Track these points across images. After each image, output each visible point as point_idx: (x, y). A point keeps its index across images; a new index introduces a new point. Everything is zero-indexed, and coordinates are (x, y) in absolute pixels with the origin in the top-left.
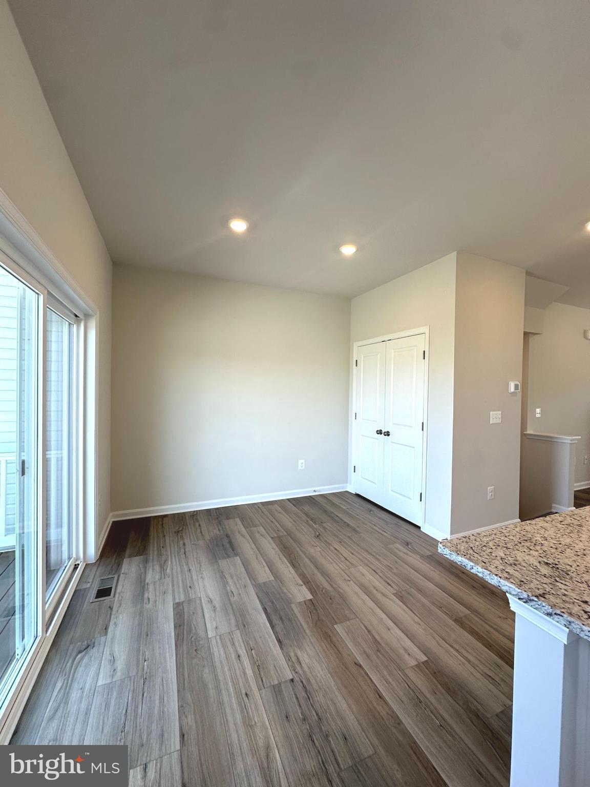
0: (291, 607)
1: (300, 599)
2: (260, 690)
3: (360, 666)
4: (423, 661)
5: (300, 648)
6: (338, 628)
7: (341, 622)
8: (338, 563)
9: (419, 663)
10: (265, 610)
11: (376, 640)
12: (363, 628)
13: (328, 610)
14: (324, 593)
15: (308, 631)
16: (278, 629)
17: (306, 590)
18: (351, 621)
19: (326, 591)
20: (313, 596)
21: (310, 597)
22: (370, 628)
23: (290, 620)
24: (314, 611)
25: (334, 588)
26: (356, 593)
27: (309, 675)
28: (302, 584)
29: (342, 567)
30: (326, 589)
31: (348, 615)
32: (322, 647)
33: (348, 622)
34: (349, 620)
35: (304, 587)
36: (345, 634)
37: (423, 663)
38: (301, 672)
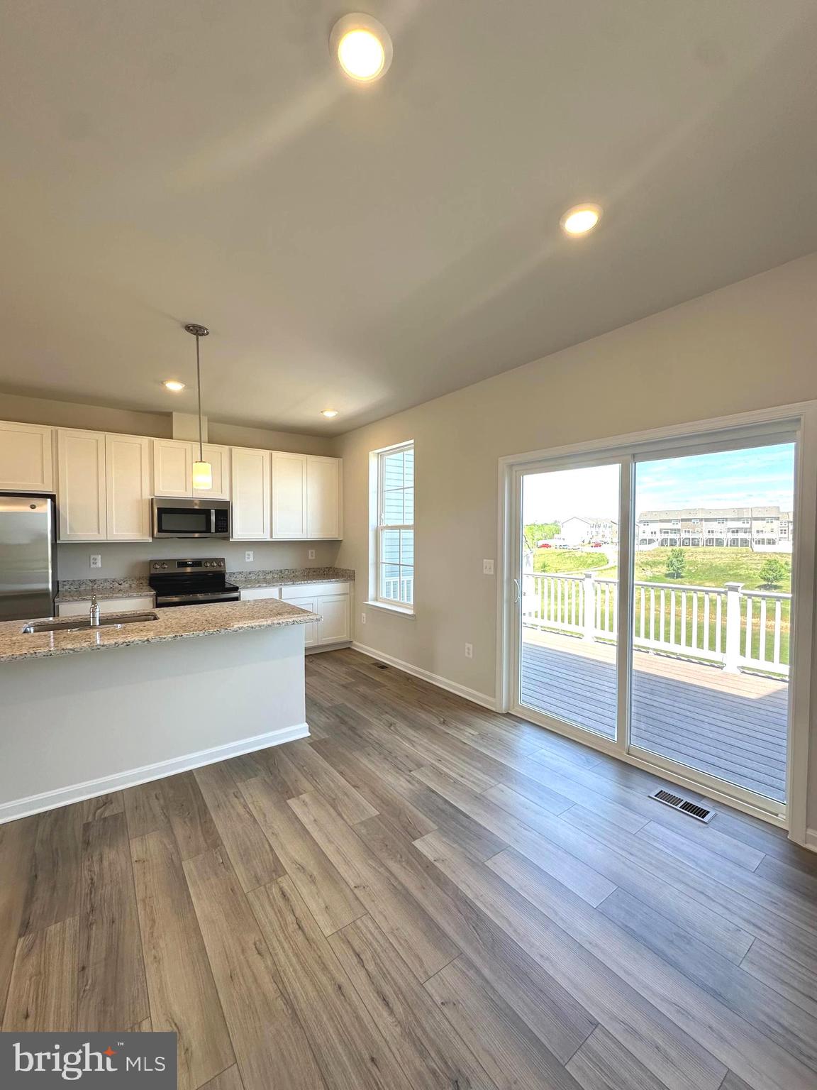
0: (438, 825)
1: (429, 838)
2: (432, 763)
3: (354, 787)
4: (292, 799)
5: (411, 790)
6: (374, 812)
7: (372, 819)
8: (380, 938)
9: (298, 796)
10: (468, 817)
11: (334, 808)
12: (345, 817)
13: (389, 830)
14: (398, 852)
15: (408, 804)
16: (441, 801)
17: (425, 853)
18: (359, 821)
19: (395, 856)
20: (413, 845)
21: (417, 843)
22: (338, 818)
23: (432, 811)
24: (406, 825)
25: (383, 865)
26: (347, 863)
27: (397, 775)
28: (436, 863)
29: (370, 924)
30: (395, 862)
31: (363, 827)
32: (390, 794)
33: (363, 819)
34: (362, 823)
35: (432, 859)
36: (367, 808)
37: (294, 797)
38: (404, 776)
